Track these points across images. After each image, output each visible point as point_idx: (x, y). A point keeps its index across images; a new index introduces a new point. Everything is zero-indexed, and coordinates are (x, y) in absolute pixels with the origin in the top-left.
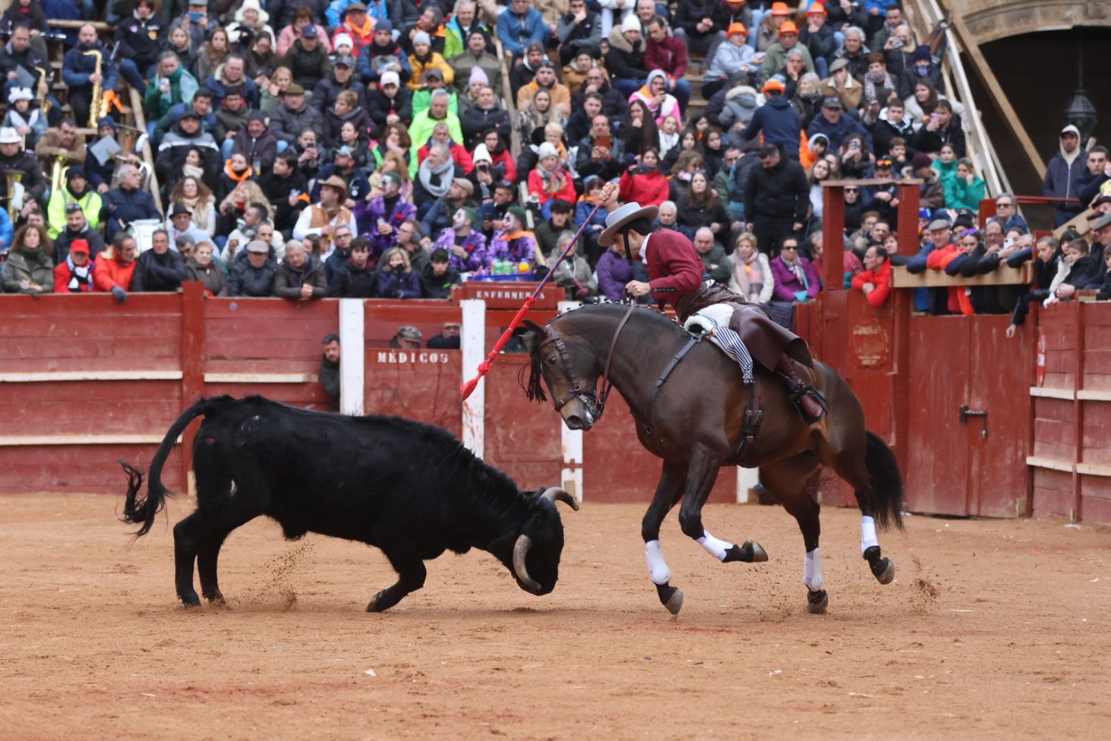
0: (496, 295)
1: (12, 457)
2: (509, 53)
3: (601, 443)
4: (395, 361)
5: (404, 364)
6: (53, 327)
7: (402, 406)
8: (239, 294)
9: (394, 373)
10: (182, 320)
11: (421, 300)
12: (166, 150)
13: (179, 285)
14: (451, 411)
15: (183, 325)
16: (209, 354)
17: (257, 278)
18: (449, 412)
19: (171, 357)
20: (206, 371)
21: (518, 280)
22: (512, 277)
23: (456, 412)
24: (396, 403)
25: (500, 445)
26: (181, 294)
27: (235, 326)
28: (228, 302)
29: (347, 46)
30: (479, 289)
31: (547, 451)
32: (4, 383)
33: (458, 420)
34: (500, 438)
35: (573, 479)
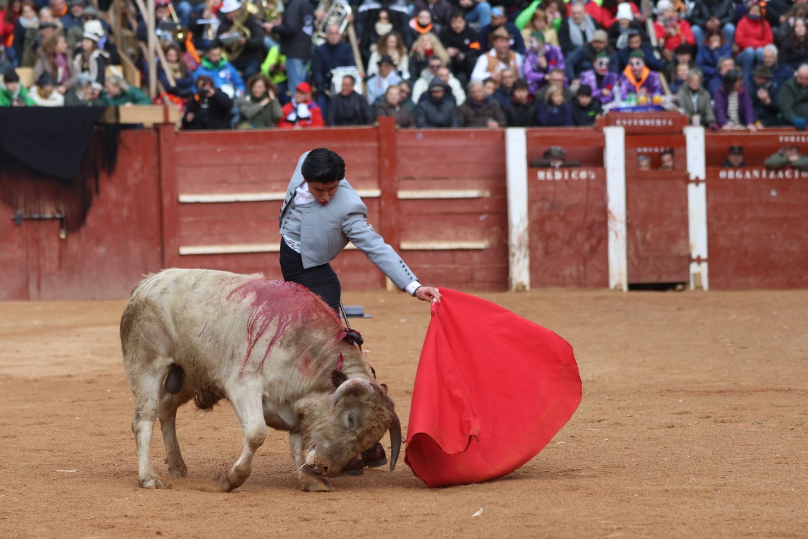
0: (633, 123)
1: (246, 262)
3: (722, 241)
6: (275, 156)
7: (559, 214)
9: (551, 188)
10: (379, 149)
12: (364, 12)
14: (599, 218)
15: (380, 153)
16: (401, 175)
17: (439, 111)
18: (597, 219)
19: (370, 178)
21: (650, 110)
22: (645, 107)
23: (603, 219)
24: (554, 213)
25: (640, 245)
26: (377, 128)
27: (422, 153)
28: (414, 134)
30: (618, 118)
31: (678, 249)
32: (237, 202)
33: (604, 225)
34: (639, 239)
35: (700, 271)
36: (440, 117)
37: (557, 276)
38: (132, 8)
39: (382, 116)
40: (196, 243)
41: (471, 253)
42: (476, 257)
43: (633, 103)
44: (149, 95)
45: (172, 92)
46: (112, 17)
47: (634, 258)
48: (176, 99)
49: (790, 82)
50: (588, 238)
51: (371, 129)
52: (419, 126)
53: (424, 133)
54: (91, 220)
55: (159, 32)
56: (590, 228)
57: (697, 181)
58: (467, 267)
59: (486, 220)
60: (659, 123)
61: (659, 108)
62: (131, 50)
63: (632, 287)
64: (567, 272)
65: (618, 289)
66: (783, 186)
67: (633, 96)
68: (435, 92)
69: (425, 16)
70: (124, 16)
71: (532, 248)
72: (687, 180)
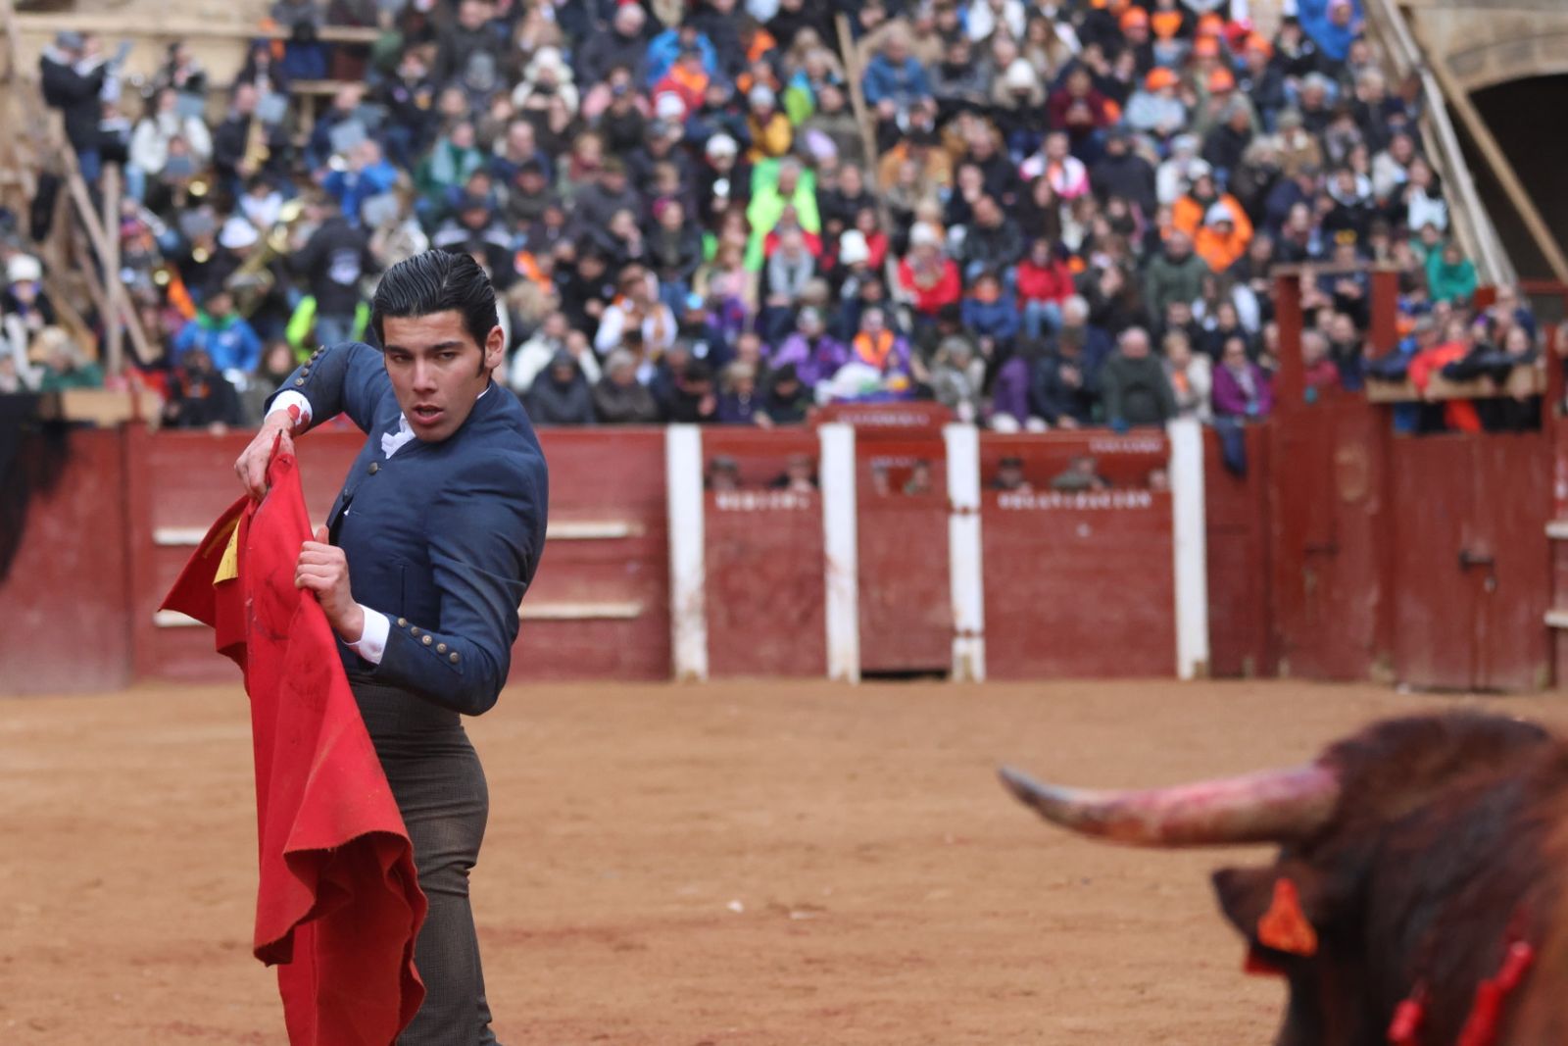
0: (867, 421)
3: (1005, 605)
4: (740, 506)
5: (751, 510)
7: (751, 563)
9: (739, 524)
14: (812, 569)
17: (565, 399)
18: (809, 569)
23: (817, 570)
25: (878, 610)
30: (844, 413)
31: (935, 616)
33: (821, 580)
34: (877, 601)
35: (970, 652)
36: (567, 410)
37: (747, 657)
38: (81, 240)
42: (622, 630)
45: (146, 369)
46: (52, 251)
47: (871, 630)
48: (153, 383)
49: (1114, 356)
50: (796, 599)
55: (129, 276)
56: (800, 583)
57: (965, 511)
58: (607, 646)
59: (637, 571)
60: (904, 420)
62: (81, 304)
63: (869, 675)
64: (764, 652)
65: (843, 679)
66: (1099, 518)
68: (560, 371)
70: (69, 251)
71: (709, 615)
72: (948, 507)
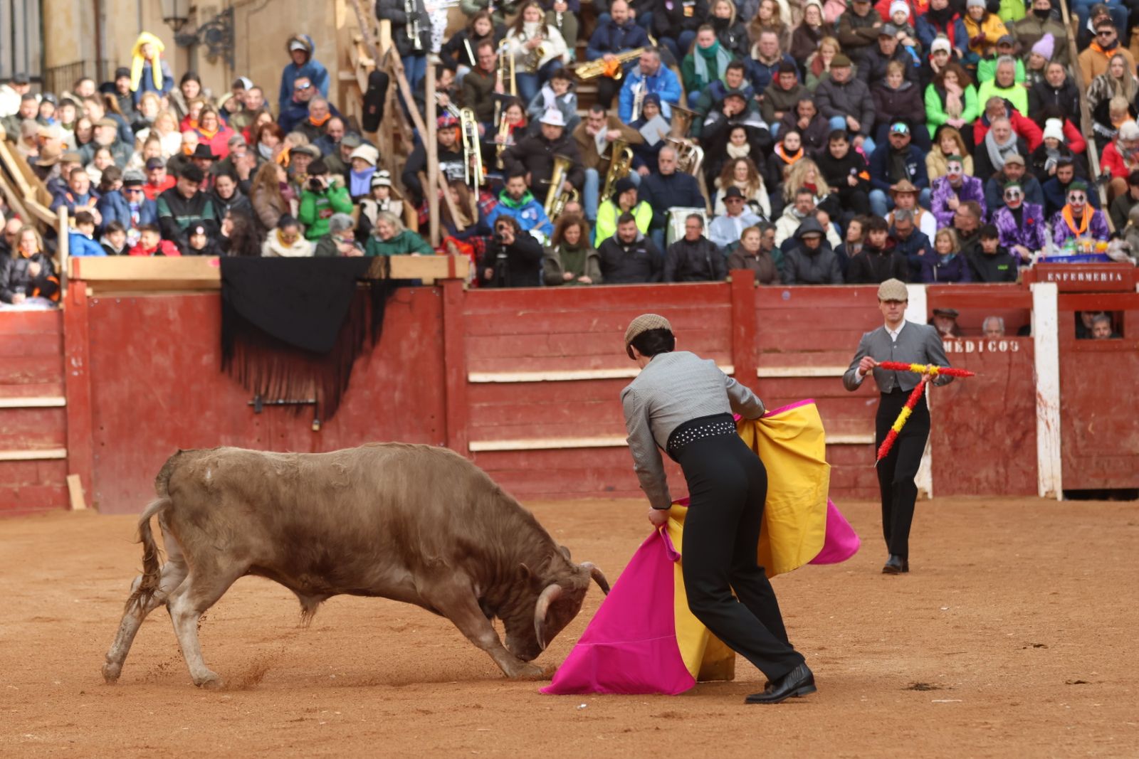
0: (1069, 277)
1: (556, 461)
2: (1075, 17)
4: (961, 350)
5: (972, 353)
6: (595, 322)
7: (971, 398)
8: (792, 282)
9: (961, 363)
10: (732, 312)
11: (987, 285)
13: (728, 274)
14: (1024, 403)
15: (733, 315)
16: (761, 347)
17: (814, 263)
18: (1022, 404)
19: (721, 351)
20: (757, 365)
21: (1096, 261)
22: (1088, 256)
23: (1029, 405)
24: (964, 396)
25: (1079, 438)
26: (730, 284)
27: (789, 317)
28: (780, 291)
29: (903, 13)
30: (1050, 271)
32: (545, 382)
33: (1032, 412)
34: (1078, 431)
36: (815, 272)
37: (969, 480)
38: (407, 127)
39: (737, 269)
40: (491, 437)
41: (855, 449)
42: (860, 454)
43: (1068, 251)
44: (430, 243)
47: (1071, 456)
48: (465, 247)
50: (1009, 430)
51: (721, 285)
52: (783, 281)
53: (791, 290)
54: (352, 406)
55: (443, 164)
56: (1012, 416)
58: (849, 468)
59: (873, 405)
60: (1104, 277)
61: (1104, 257)
63: (1069, 494)
64: (982, 475)
65: (1050, 497)
67: (1070, 243)
68: (809, 239)
69: (793, 139)
70: (397, 138)
71: (935, 442)
